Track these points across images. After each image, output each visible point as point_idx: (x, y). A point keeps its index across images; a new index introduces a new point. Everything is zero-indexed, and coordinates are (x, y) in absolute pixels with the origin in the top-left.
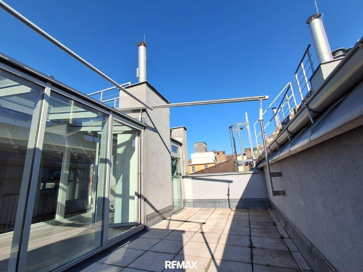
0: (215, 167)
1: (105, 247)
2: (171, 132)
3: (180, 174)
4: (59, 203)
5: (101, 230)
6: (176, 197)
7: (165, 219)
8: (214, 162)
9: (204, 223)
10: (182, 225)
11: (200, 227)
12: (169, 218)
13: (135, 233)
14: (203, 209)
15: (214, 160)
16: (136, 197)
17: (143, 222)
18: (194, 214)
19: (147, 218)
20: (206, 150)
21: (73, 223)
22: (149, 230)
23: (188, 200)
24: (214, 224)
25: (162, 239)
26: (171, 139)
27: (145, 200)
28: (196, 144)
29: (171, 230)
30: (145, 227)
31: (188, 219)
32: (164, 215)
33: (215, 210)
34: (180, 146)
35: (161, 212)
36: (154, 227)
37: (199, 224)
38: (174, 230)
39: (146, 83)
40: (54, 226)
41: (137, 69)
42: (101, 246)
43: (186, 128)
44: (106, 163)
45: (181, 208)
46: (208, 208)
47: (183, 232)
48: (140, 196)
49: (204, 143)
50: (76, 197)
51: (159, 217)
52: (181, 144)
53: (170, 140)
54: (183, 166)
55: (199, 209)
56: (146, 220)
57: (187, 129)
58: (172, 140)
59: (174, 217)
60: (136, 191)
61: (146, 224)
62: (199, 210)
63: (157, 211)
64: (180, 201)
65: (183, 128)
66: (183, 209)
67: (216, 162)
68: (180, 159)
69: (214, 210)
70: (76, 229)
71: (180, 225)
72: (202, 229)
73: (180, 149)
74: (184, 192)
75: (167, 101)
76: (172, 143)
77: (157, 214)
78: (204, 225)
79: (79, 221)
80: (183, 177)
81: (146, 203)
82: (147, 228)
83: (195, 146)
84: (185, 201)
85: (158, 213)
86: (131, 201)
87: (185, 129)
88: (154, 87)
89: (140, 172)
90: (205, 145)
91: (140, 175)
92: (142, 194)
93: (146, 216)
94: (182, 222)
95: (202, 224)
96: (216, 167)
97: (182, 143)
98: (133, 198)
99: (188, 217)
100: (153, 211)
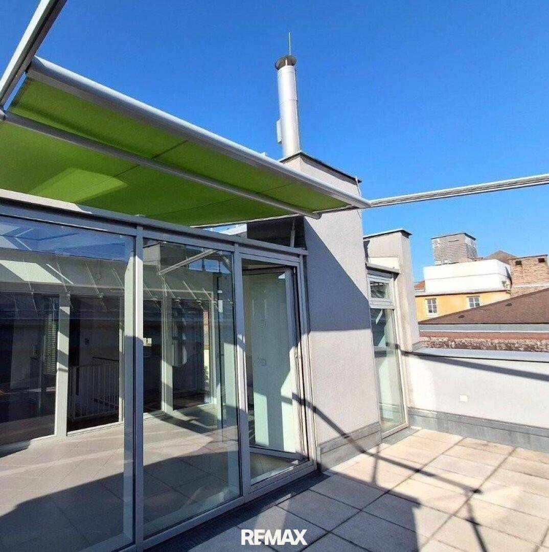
0: (508, 303)
1: (246, 498)
2: (366, 244)
3: (397, 347)
4: (164, 384)
5: (237, 450)
6: (388, 399)
7: (363, 452)
8: (503, 289)
9: (477, 491)
10: (409, 481)
11: (464, 499)
12: (373, 451)
13: (299, 478)
14: (469, 440)
15: (504, 283)
16: (295, 403)
17: (312, 455)
18: (443, 453)
19: (321, 450)
20: (473, 256)
21: (190, 420)
22: (329, 477)
23: (421, 411)
24: (509, 504)
25: (361, 510)
26: (368, 268)
27: (315, 410)
28: (438, 240)
29: (381, 489)
30: (319, 465)
31: (426, 465)
32: (361, 443)
33: (510, 454)
34: (392, 279)
35: (353, 436)
36: (339, 468)
37: (462, 491)
38: (388, 492)
39: (301, 155)
40: (162, 422)
41: (278, 123)
42: (241, 495)
43: (409, 232)
44: (235, 345)
45: (403, 425)
46: (485, 442)
47: (416, 503)
48: (303, 402)
49: (466, 234)
50: (185, 361)
51: (349, 447)
52: (395, 275)
53: (365, 271)
54: (404, 327)
55: (456, 438)
56: (319, 452)
57: (410, 234)
58: (371, 269)
59: (387, 450)
60: (295, 392)
61: (319, 460)
62: (456, 444)
63: (344, 435)
64: (399, 409)
65: (400, 234)
66: (407, 432)
67: (509, 287)
68: (393, 310)
69: (506, 452)
70: (194, 437)
71: (403, 479)
72: (470, 510)
73: (393, 286)
74: (410, 391)
75: (354, 179)
76: (372, 276)
77: (345, 441)
78: (476, 496)
79: (197, 418)
80: (406, 353)
81: (316, 416)
82: (322, 469)
83: (434, 246)
84: (412, 412)
85: (346, 438)
86: (285, 406)
87: (406, 234)
88: (320, 159)
89: (299, 354)
90: (468, 240)
91: (300, 360)
92: (308, 398)
93: (320, 445)
94: (409, 472)
95: (470, 494)
96: (510, 305)
97: (397, 271)
98: (289, 401)
99: (425, 461)
100: (335, 434)
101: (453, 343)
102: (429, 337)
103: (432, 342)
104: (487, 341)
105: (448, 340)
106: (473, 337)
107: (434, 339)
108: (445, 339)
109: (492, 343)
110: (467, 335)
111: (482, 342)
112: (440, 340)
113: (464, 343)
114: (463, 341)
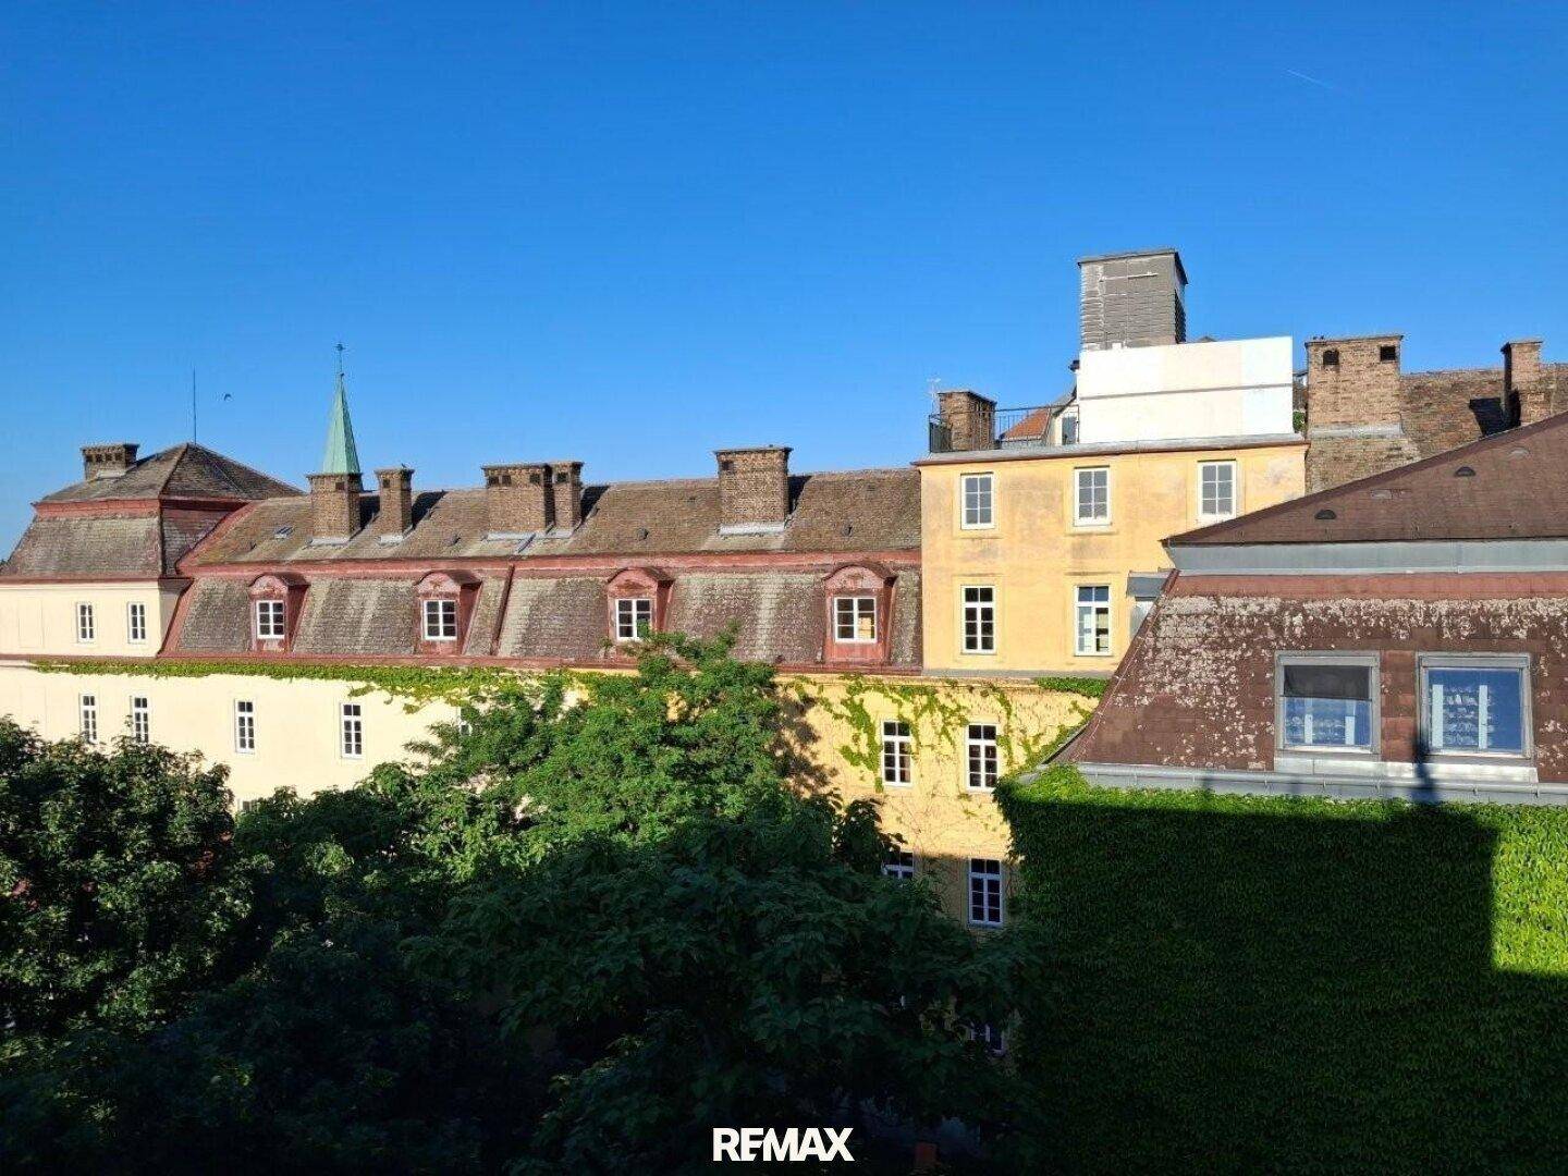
28: (1099, 268)
101: (1298, 619)
102: (1215, 597)
103: (1222, 617)
104: (1412, 607)
105: (1283, 609)
106: (1366, 593)
107: (1232, 604)
108: (1272, 605)
109: (1428, 615)
110: (1345, 586)
111: (1394, 611)
112: (1253, 608)
113: (1335, 618)
114: (1334, 609)
